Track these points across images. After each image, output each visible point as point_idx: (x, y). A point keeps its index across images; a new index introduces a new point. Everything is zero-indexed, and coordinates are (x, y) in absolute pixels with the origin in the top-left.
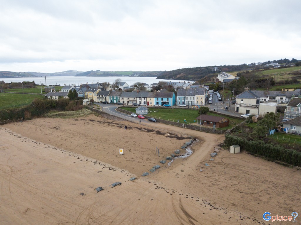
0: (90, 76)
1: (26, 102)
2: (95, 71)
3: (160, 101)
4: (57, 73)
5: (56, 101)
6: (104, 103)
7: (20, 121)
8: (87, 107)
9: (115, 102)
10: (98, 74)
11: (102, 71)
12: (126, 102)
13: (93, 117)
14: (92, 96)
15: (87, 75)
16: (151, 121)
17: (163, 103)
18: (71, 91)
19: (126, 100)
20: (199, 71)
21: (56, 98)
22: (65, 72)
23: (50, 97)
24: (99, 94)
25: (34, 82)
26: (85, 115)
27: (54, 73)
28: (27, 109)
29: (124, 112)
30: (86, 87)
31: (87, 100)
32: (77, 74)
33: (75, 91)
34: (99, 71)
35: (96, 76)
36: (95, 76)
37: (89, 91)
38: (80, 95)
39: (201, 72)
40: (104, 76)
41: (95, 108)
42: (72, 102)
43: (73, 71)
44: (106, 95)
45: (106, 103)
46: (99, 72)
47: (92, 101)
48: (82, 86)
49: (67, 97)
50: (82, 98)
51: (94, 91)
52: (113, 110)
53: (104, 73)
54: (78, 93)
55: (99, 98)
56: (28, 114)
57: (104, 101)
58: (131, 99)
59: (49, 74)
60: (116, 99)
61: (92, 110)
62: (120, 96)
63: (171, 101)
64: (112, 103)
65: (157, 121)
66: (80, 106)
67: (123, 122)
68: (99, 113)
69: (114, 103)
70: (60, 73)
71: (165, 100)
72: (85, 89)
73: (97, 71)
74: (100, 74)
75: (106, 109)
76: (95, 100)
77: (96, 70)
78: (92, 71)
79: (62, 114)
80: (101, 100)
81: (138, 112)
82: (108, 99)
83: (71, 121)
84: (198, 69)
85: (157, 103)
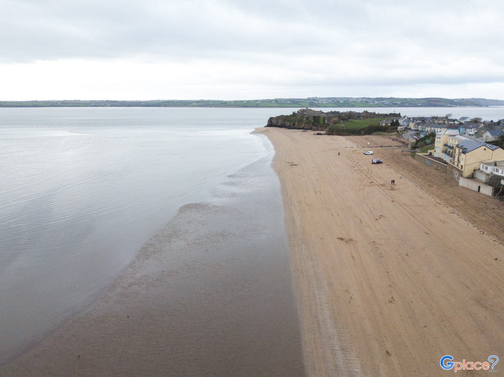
14: (411, 125)
19: (429, 129)
21: (384, 125)
23: (381, 124)
25: (400, 114)
28: (363, 129)
31: (403, 127)
38: (401, 123)
41: (403, 132)
42: (391, 127)
49: (390, 124)
55: (415, 127)
57: (417, 129)
62: (427, 126)
76: (412, 128)
82: (420, 128)
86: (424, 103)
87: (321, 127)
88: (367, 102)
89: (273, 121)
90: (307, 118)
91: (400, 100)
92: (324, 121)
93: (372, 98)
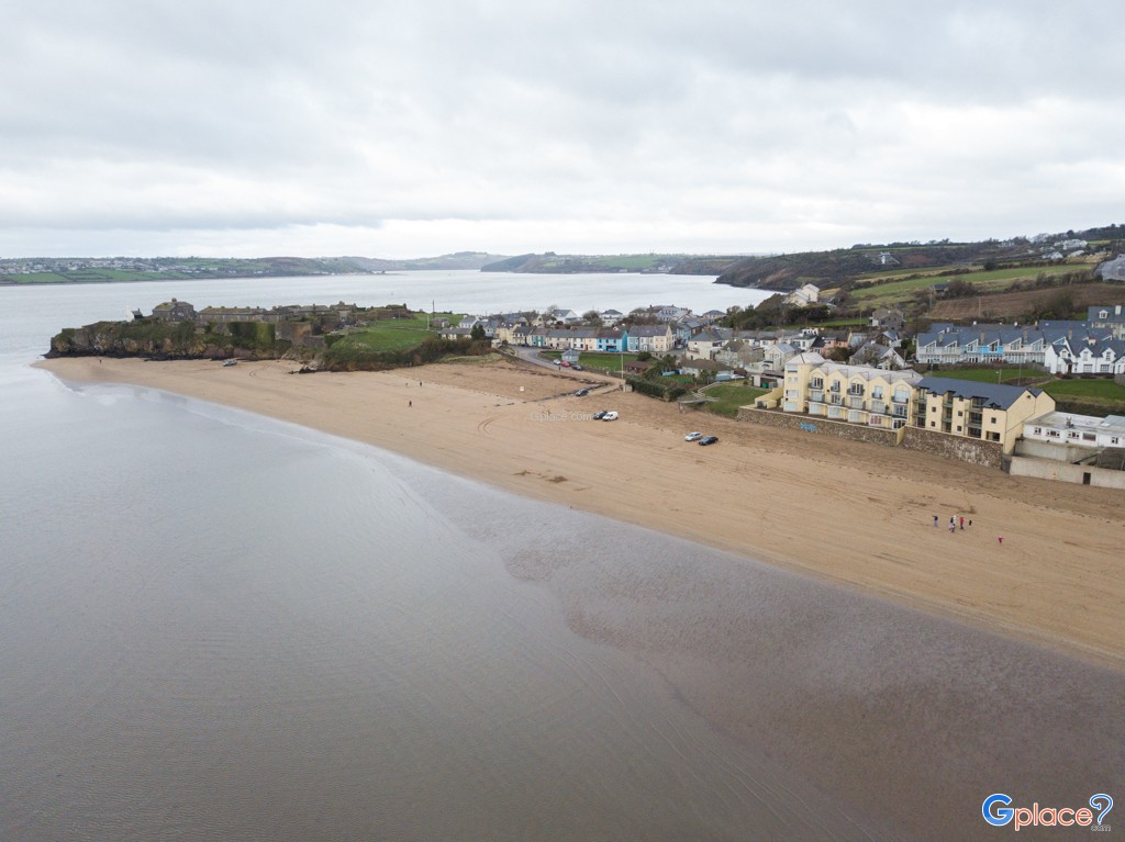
0: (525, 271)
1: (413, 342)
2: (539, 256)
3: (604, 343)
4: (426, 259)
5: (454, 341)
6: (523, 346)
7: (408, 366)
8: (496, 351)
9: (540, 344)
10: (548, 265)
11: (559, 256)
12: (555, 345)
13: (503, 363)
14: (506, 334)
15: (517, 266)
16: (575, 369)
17: (608, 347)
18: (474, 327)
19: (554, 341)
20: (832, 262)
21: (453, 337)
22: (450, 255)
23: (444, 336)
24: (517, 331)
25: (405, 305)
26: (493, 362)
27: (417, 260)
28: (417, 351)
29: (546, 358)
30: (500, 320)
31: (498, 341)
32: (487, 263)
33: (481, 327)
34: (552, 254)
35: (543, 272)
36: (538, 272)
37: (502, 327)
38: (488, 333)
39: (836, 269)
40: (566, 272)
41: (508, 351)
42: (476, 343)
43: (474, 253)
44: (526, 334)
45: (526, 346)
46: (553, 258)
47: (505, 342)
48: (491, 318)
49: (470, 336)
50: (491, 338)
51: (508, 328)
52: (534, 356)
53: (567, 261)
54: (485, 330)
55: (516, 338)
56: (418, 359)
57: (523, 342)
58: (563, 340)
59: (403, 262)
60: (542, 341)
61: (503, 355)
62: (547, 335)
63: (619, 344)
64: (536, 347)
65: (582, 369)
66: (488, 349)
67: (539, 370)
68: (513, 359)
69: (537, 347)
70: (434, 261)
71: (611, 342)
72: (496, 323)
73: (547, 254)
74: (554, 265)
75: (523, 353)
76: (510, 342)
77: (543, 253)
78: (532, 255)
79: (463, 360)
80: (519, 341)
81: (563, 358)
82: (530, 340)
83: (475, 367)
84: (832, 259)
85: (600, 347)
86: (266, 269)
87: (264, 351)
88: (139, 269)
89: (75, 339)
90: (208, 329)
91: (215, 263)
92: (273, 335)
93: (146, 260)
